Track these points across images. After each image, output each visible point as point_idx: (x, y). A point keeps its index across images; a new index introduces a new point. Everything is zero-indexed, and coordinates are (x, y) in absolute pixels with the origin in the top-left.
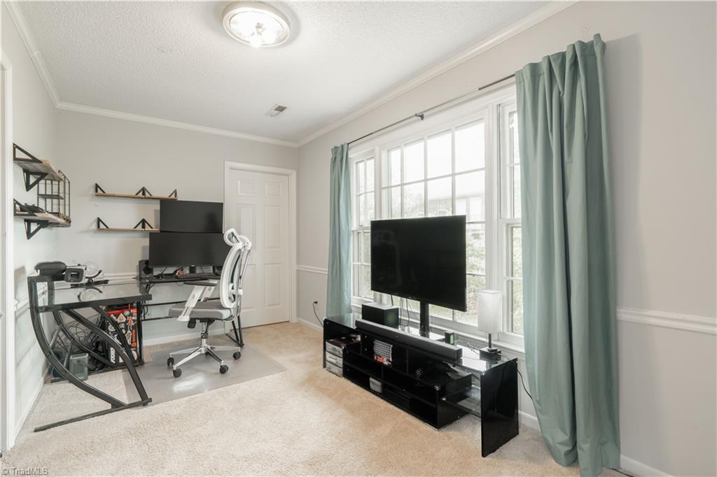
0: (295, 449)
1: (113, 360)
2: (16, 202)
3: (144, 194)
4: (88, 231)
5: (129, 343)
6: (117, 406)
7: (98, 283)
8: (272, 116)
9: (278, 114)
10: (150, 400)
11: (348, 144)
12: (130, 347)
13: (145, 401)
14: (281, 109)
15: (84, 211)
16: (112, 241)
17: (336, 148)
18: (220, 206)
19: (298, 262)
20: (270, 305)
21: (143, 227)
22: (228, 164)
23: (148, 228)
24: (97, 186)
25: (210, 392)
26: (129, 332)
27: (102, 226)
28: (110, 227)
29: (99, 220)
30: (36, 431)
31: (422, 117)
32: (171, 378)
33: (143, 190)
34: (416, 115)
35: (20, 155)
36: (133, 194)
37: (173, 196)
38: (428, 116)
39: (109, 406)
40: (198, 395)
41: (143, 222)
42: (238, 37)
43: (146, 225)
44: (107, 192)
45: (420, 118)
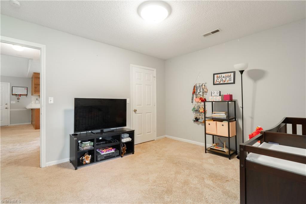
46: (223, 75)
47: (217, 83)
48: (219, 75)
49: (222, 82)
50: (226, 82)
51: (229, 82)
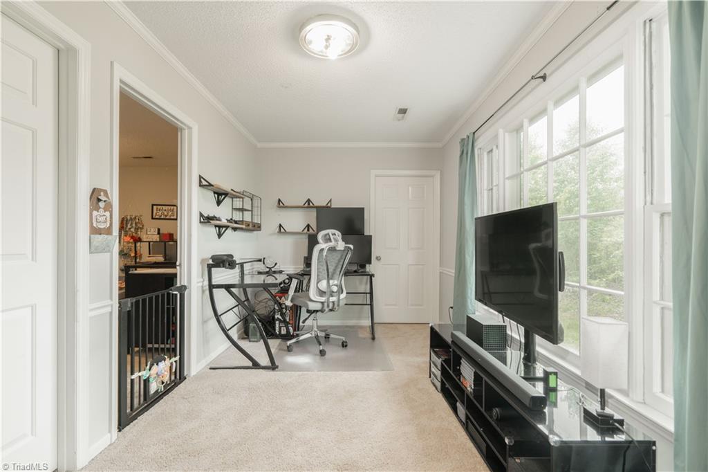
0: (339, 448)
1: (277, 331)
2: (201, 215)
3: (309, 204)
4: (274, 234)
5: (288, 320)
6: (256, 365)
7: (275, 272)
8: (399, 120)
9: (403, 117)
10: (277, 367)
11: (474, 133)
12: (288, 323)
13: (273, 367)
14: (403, 111)
15: (271, 219)
16: (289, 240)
17: (463, 140)
18: (361, 211)
19: (440, 266)
20: (412, 305)
21: (308, 230)
22: (373, 172)
23: (311, 231)
24: (279, 200)
25: (319, 373)
26: (288, 311)
27: (282, 230)
28: (287, 231)
29: (280, 226)
30: (211, 369)
31: (544, 78)
32: (285, 350)
33: (309, 201)
34: (533, 78)
35: (204, 183)
36: (302, 204)
37: (329, 205)
38: (550, 75)
39: (250, 364)
40: (310, 373)
41: (308, 226)
42: (320, 55)
43: (310, 229)
44: (286, 204)
45: (542, 80)
46: (164, 207)
47: (157, 217)
48: (159, 207)
49: (162, 217)
50: (167, 217)
51: (172, 217)
